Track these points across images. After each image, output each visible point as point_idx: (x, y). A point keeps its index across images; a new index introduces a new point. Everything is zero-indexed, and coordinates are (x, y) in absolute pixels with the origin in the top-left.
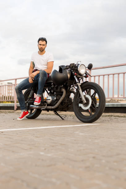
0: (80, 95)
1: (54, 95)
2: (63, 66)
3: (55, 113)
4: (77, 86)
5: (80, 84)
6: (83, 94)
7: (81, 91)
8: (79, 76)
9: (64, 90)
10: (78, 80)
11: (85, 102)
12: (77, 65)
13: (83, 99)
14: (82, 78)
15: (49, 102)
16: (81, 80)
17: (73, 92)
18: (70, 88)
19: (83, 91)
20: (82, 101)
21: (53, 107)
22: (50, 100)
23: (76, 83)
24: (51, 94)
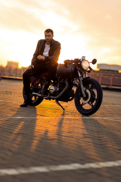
0: (81, 89)
1: (57, 87)
2: (68, 61)
3: (57, 103)
4: (80, 80)
5: (82, 79)
6: (83, 89)
7: (82, 86)
8: (82, 71)
9: (67, 83)
10: (81, 74)
11: (85, 96)
12: (81, 60)
13: (84, 93)
14: (85, 73)
15: (52, 91)
16: (84, 74)
17: (76, 85)
18: (73, 81)
19: (84, 86)
20: (83, 95)
21: (55, 97)
23: (78, 77)
24: (54, 85)
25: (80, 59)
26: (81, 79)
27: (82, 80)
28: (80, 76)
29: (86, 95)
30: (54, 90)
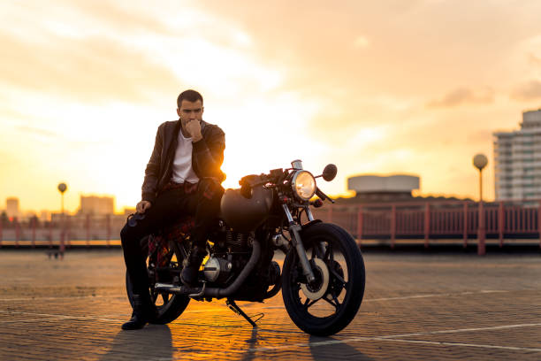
0: (298, 259)
1: (226, 258)
2: (252, 177)
3: (231, 308)
4: (291, 233)
5: (299, 228)
6: (305, 256)
7: (300, 248)
8: (296, 205)
9: (254, 244)
10: (293, 215)
11: (313, 278)
12: (290, 172)
13: (307, 269)
14: (306, 210)
15: (212, 274)
16: (304, 213)
17: (282, 248)
18: (271, 237)
19: (306, 248)
20: (305, 277)
21: (222, 292)
22: (215, 269)
23: (287, 223)
24: (218, 253)
25: (287, 170)
26: (296, 228)
27: (299, 232)
28: (291, 219)
29: (315, 276)
30: (218, 268)
